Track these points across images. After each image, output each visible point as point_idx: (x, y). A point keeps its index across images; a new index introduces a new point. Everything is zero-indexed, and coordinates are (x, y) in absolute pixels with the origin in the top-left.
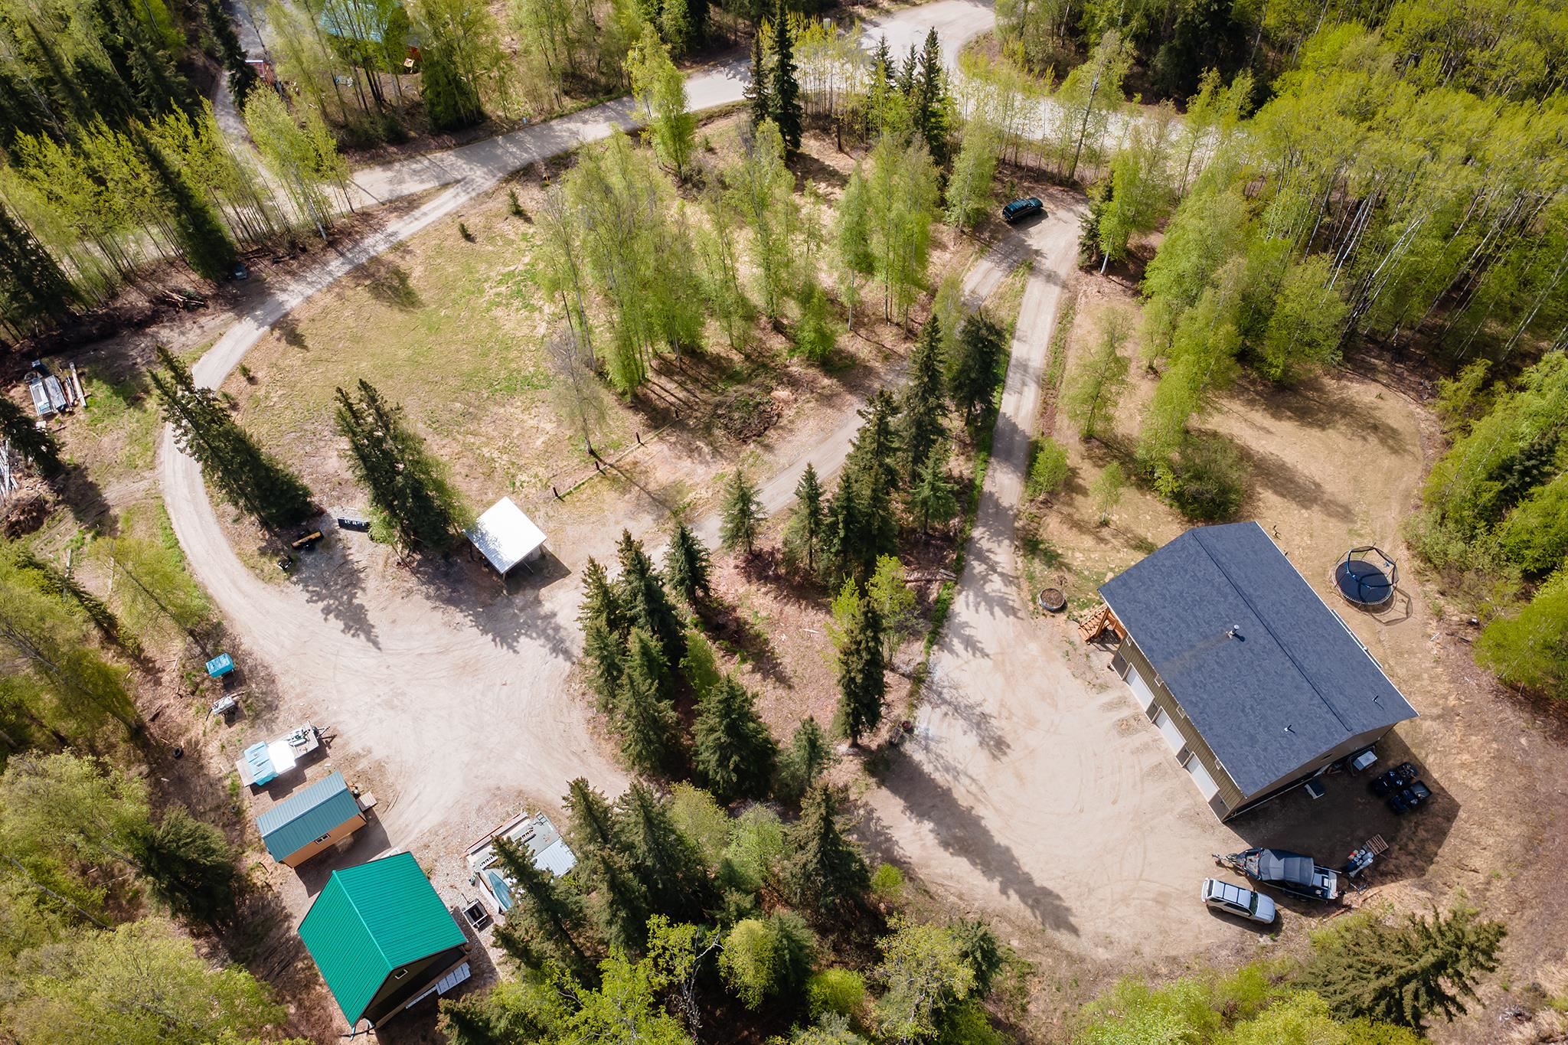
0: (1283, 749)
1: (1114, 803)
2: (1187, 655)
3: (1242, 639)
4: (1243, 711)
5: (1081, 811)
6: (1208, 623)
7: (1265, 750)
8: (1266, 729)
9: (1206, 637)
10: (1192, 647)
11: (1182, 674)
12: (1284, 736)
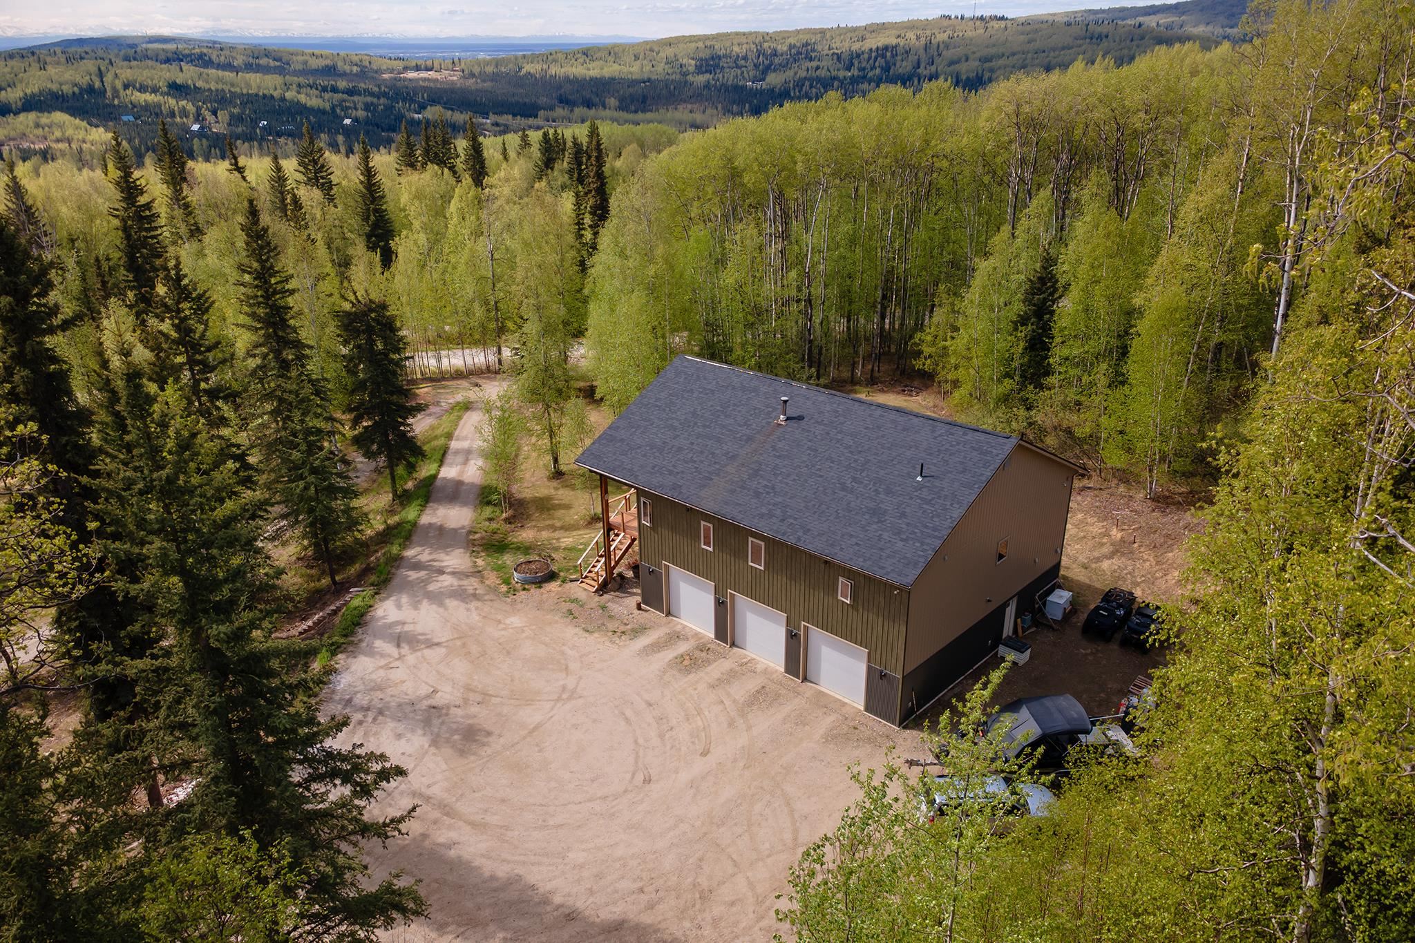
0: (929, 502)
1: (705, 753)
2: (729, 469)
3: (800, 418)
4: (844, 488)
5: (648, 781)
6: (745, 424)
7: (903, 515)
8: (889, 492)
9: (750, 439)
10: (734, 457)
11: (733, 492)
12: (920, 487)
